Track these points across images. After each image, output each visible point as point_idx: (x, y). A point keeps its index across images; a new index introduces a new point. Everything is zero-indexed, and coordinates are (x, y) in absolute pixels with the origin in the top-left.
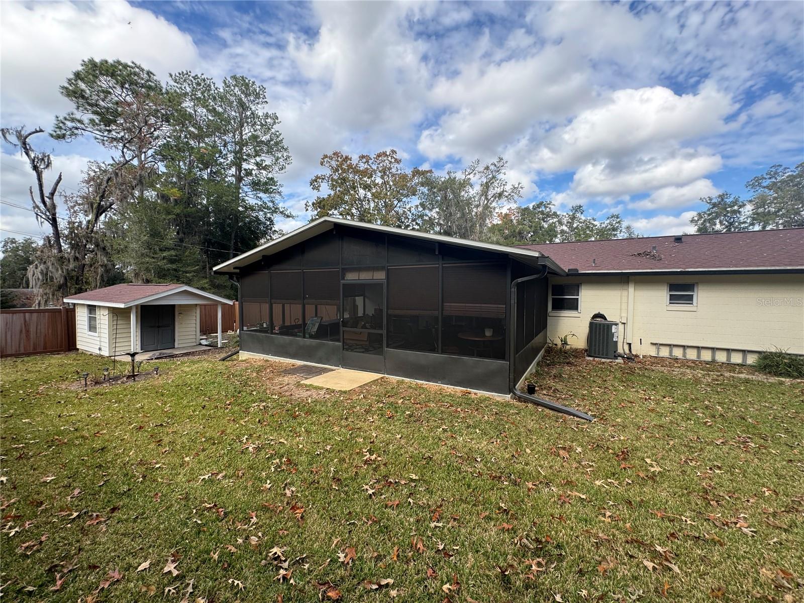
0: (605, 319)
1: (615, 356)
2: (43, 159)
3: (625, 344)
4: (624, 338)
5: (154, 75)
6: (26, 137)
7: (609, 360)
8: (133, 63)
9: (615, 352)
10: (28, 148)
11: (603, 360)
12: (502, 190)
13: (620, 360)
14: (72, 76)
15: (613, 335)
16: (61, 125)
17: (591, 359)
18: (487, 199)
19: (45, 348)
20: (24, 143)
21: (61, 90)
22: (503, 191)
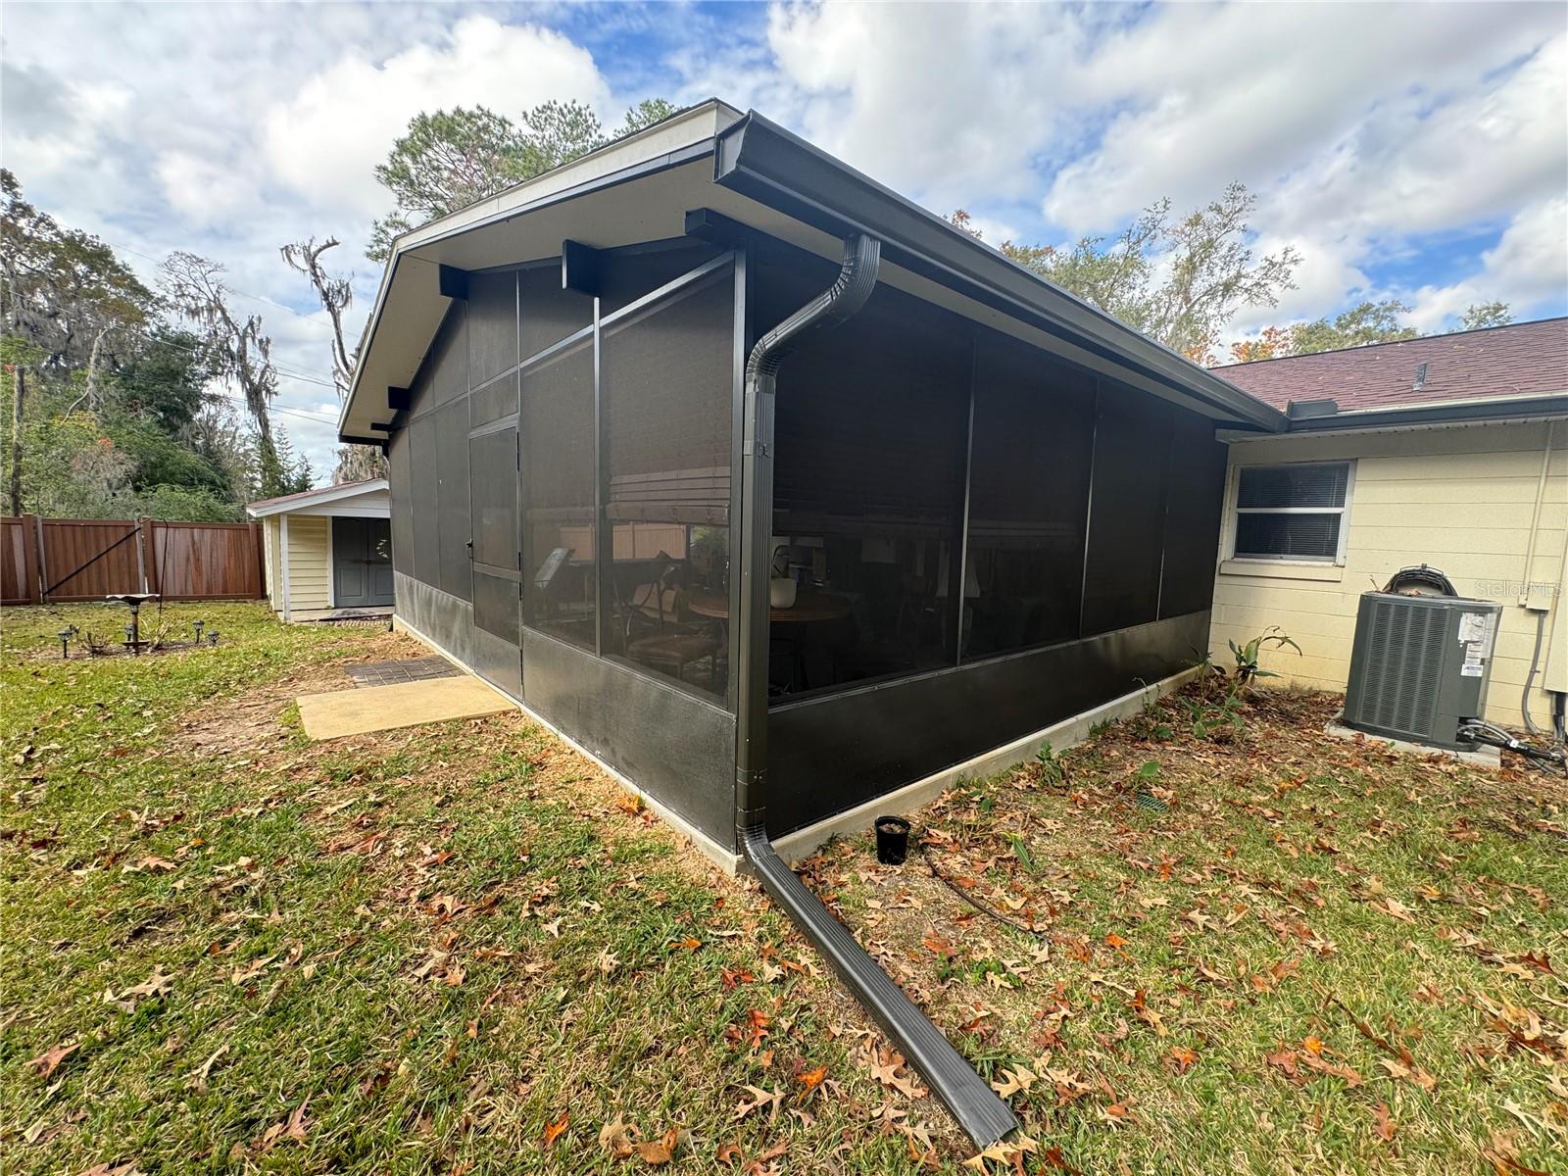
0: (1448, 590)
1: (1461, 738)
2: (339, 292)
3: (1535, 695)
4: (1533, 671)
5: (511, 125)
6: (315, 256)
7: (1428, 750)
8: (479, 107)
9: (1463, 721)
10: (319, 274)
11: (1401, 747)
12: (1233, 273)
13: (1488, 758)
14: (394, 148)
15: (1460, 653)
16: (382, 236)
17: (1348, 734)
18: (1187, 300)
19: (225, 591)
20: (314, 266)
21: (377, 173)
22: (1239, 276)
